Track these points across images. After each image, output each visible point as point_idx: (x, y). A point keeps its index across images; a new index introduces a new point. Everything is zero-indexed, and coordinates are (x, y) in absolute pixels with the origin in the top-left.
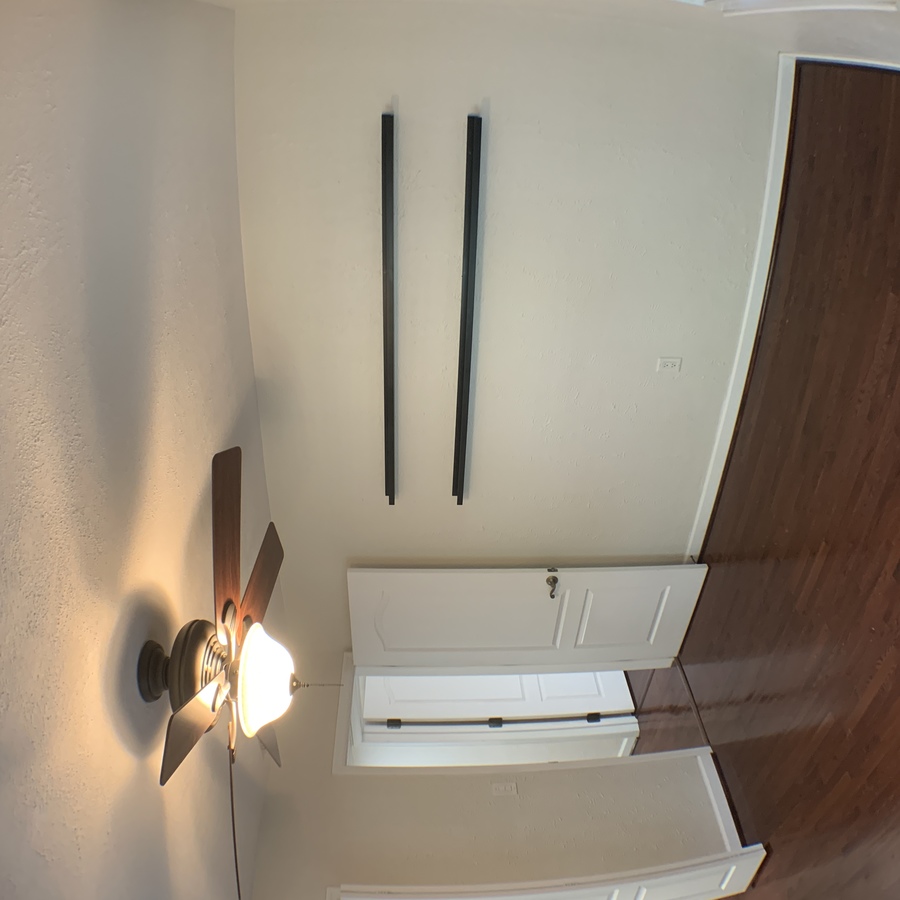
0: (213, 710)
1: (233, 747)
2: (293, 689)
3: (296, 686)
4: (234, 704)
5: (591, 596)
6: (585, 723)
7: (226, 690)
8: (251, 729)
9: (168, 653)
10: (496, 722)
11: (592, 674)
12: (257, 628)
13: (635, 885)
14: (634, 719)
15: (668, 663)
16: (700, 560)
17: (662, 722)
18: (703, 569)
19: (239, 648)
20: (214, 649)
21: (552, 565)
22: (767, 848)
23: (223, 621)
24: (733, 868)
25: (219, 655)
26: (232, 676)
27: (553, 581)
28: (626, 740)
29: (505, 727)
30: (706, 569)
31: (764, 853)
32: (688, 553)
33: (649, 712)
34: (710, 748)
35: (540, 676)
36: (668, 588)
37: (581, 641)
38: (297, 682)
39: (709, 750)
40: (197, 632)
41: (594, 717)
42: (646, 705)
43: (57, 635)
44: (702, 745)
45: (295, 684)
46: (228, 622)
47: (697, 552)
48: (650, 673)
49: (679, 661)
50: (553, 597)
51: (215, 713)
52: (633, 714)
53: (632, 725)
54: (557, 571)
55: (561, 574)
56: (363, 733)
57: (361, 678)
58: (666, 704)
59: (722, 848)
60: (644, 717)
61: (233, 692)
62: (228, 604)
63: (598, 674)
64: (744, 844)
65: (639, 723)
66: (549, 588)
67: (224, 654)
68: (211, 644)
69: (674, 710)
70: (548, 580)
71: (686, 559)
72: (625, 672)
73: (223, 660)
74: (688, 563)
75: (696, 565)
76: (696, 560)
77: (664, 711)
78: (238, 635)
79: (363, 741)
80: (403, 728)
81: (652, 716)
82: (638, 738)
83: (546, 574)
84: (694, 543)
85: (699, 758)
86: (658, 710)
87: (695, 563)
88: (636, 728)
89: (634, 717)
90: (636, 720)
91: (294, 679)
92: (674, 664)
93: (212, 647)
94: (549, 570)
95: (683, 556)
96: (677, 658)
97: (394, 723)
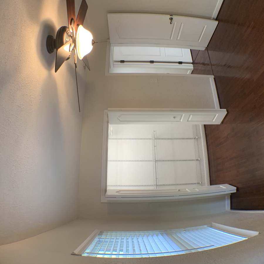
0: (70, 51)
1: (76, 63)
2: (93, 44)
3: (94, 43)
4: (75, 50)
5: (182, 25)
6: (178, 64)
7: (73, 45)
8: (81, 57)
9: (55, 38)
10: (152, 62)
11: (181, 49)
12: (81, 27)
13: (189, 113)
14: (192, 65)
15: (204, 49)
16: (216, 20)
17: (200, 67)
18: (217, 23)
19: (76, 34)
20: (69, 34)
21: (172, 15)
22: (227, 111)
23: (71, 25)
24: (217, 115)
25: (70, 36)
26: (74, 41)
27: (171, 19)
28: (189, 71)
29: (155, 63)
30: (218, 23)
31: (226, 113)
32: (213, 17)
33: (197, 63)
34: (213, 76)
35: (165, 48)
36: (206, 26)
37: (179, 38)
38: (94, 41)
39: (213, 77)
40: (63, 30)
41: (180, 63)
42: (196, 61)
43: (22, 35)
44: (211, 75)
45: (93, 42)
46: (72, 25)
47: (215, 17)
48: (198, 51)
49: (207, 49)
50: (171, 24)
51: (70, 52)
52: (192, 63)
53: (191, 67)
54: (172, 16)
55: (174, 17)
56: (113, 65)
57: (112, 47)
58: (202, 62)
59: (214, 108)
60: (195, 65)
61: (75, 46)
62: (72, 19)
63: (182, 49)
64: (221, 108)
65: (193, 66)
66: (170, 21)
67: (72, 35)
68: (68, 32)
69: (204, 64)
70: (170, 19)
71: (212, 19)
72: (190, 50)
73: (71, 37)
74: (212, 20)
75: (215, 21)
76: (215, 19)
77: (201, 64)
78: (75, 29)
79: (113, 67)
80: (125, 63)
81: (197, 65)
82: (193, 71)
83: (169, 17)
84: (215, 14)
85: (210, 78)
86: (199, 63)
87: (214, 20)
88: (192, 68)
89: (192, 64)
90: (193, 65)
91: (93, 41)
92: (205, 50)
93: (68, 33)
94: (170, 16)
95: (211, 17)
96: (207, 48)
97: (122, 62)
